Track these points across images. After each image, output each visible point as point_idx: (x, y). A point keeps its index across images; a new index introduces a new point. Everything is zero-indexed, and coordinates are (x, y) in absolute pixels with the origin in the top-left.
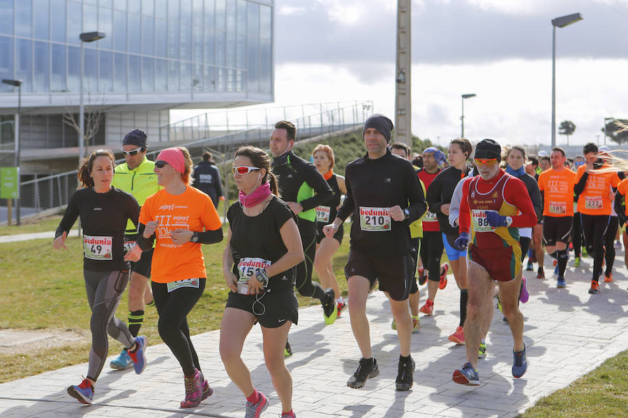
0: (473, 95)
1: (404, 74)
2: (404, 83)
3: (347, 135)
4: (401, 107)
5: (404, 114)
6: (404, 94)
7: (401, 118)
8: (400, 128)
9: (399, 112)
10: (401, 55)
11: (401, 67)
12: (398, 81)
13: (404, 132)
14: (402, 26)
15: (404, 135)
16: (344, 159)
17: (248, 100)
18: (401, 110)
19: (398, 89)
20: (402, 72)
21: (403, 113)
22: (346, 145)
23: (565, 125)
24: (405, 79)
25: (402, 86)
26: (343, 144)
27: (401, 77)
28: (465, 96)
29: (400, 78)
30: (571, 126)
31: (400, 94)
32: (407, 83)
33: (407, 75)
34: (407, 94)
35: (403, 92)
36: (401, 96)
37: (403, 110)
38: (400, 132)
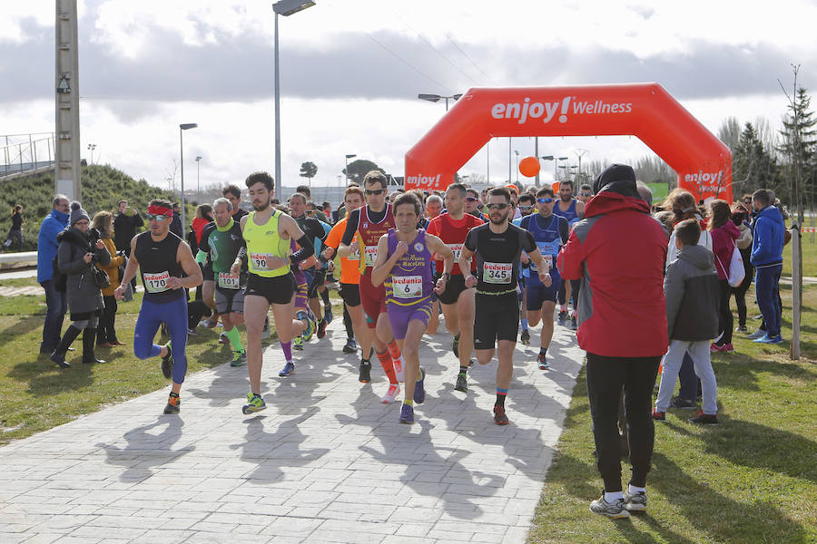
0: (193, 126)
1: (67, 80)
2: (68, 93)
3: (40, 175)
4: (64, 130)
5: (69, 139)
6: (69, 109)
7: (65, 145)
8: (64, 159)
10: (63, 52)
11: (64, 70)
12: (59, 91)
13: (69, 165)
14: (63, 10)
15: (70, 168)
16: (32, 205)
18: (65, 133)
19: (59, 102)
20: (64, 77)
21: (67, 136)
22: (39, 188)
23: (306, 166)
24: (69, 88)
25: (65, 98)
26: (34, 187)
27: (64, 85)
28: (184, 127)
29: (61, 87)
30: (312, 168)
31: (63, 109)
32: (73, 94)
33: (72, 82)
34: (73, 109)
35: (67, 106)
36: (64, 113)
37: (67, 133)
38: (63, 164)
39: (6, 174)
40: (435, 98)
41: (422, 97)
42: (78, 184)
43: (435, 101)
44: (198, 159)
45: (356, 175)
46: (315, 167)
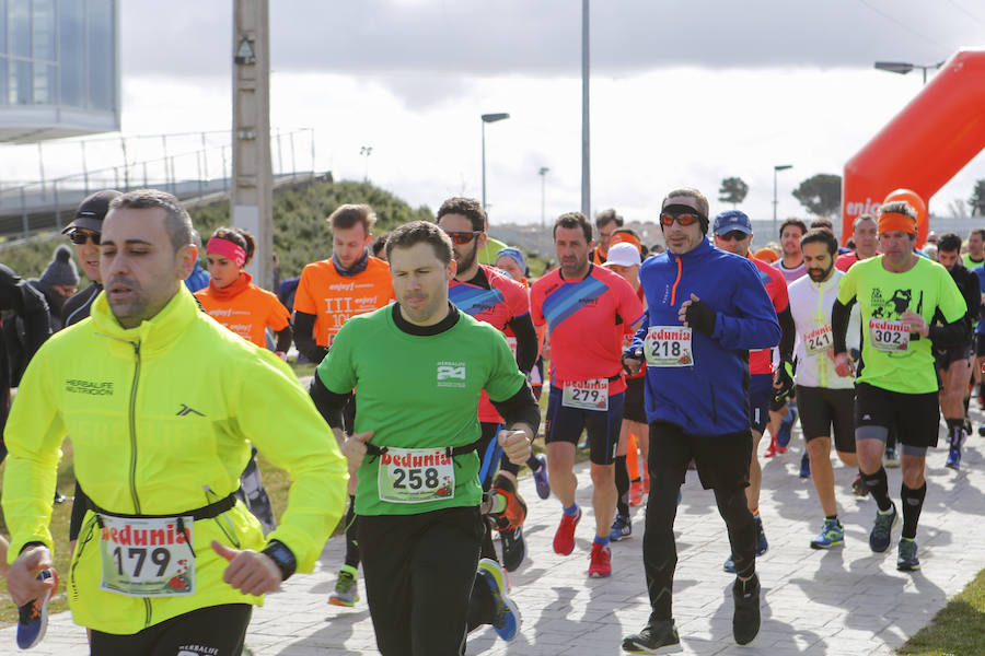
0: (503, 116)
1: (251, 43)
2: (252, 64)
4: (246, 123)
5: (253, 139)
6: (253, 91)
7: (247, 149)
8: (245, 171)
9: (242, 135)
11: (246, 26)
12: (239, 61)
13: (253, 181)
15: (254, 187)
17: (63, 125)
18: (246, 129)
19: (238, 78)
20: (245, 39)
21: (250, 135)
23: (730, 184)
24: (253, 56)
25: (247, 72)
27: (245, 51)
28: (489, 119)
29: (241, 54)
30: (740, 187)
31: (244, 90)
32: (259, 66)
33: (258, 46)
34: (259, 91)
35: (250, 85)
36: (245, 97)
37: (251, 131)
38: (244, 181)
39: (200, 194)
40: (904, 68)
41: (880, 65)
42: (266, 212)
43: (904, 72)
44: (543, 171)
45: (817, 200)
46: (745, 186)
